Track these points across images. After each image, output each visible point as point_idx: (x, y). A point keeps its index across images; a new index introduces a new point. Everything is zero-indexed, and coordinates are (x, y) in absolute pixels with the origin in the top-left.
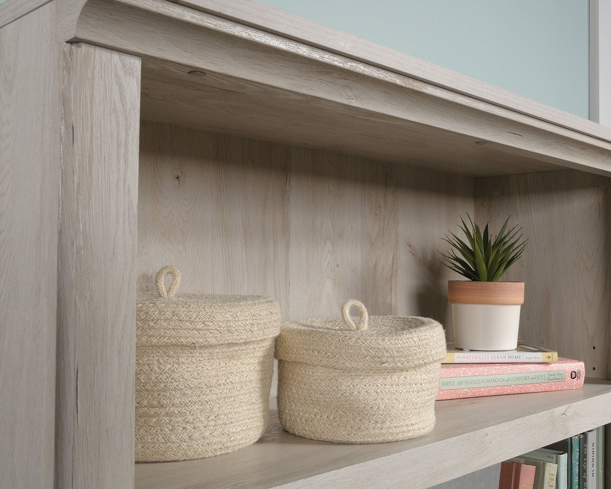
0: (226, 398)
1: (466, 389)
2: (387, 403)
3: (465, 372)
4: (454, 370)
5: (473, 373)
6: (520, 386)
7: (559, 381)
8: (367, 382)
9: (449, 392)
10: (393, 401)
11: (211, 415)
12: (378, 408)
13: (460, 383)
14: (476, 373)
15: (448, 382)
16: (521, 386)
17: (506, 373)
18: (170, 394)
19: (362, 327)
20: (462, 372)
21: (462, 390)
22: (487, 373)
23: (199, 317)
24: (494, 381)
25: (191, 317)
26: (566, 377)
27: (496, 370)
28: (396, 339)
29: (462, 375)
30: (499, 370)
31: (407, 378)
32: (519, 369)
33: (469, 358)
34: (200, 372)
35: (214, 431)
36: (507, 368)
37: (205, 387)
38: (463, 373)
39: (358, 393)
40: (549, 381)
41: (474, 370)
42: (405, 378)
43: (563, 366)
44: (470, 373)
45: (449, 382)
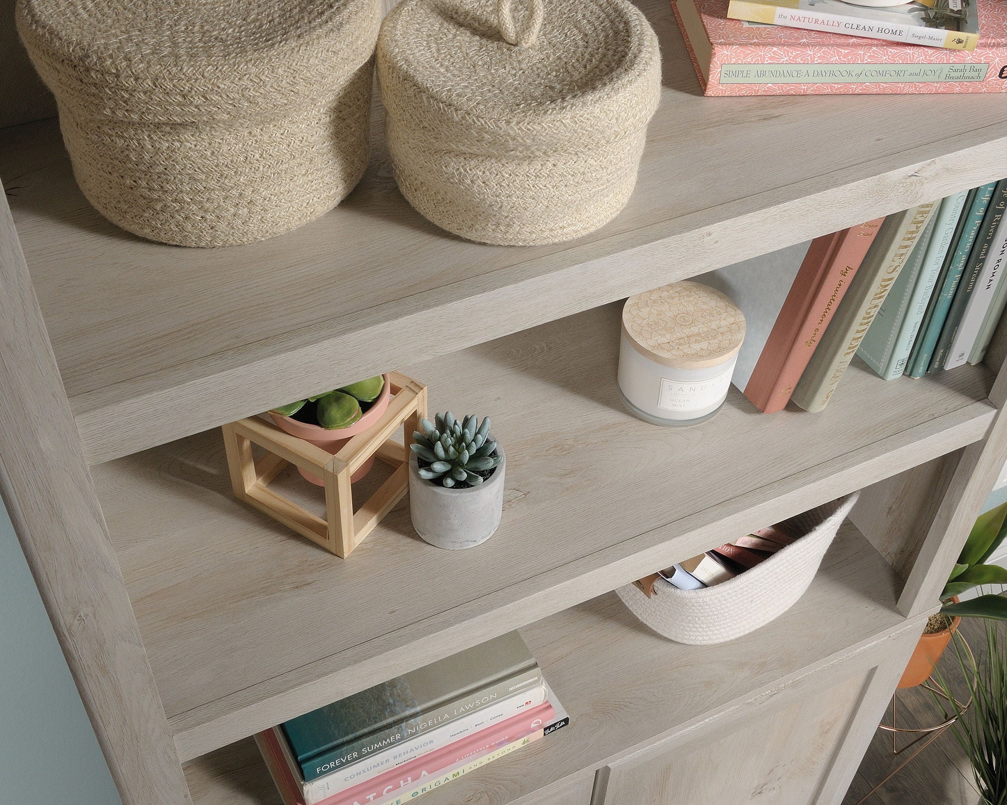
0: (264, 177)
1: (770, 85)
2: (515, 203)
3: (776, 56)
4: (754, 52)
5: (791, 58)
6: (883, 84)
7: (969, 80)
8: (487, 168)
9: (736, 87)
10: (525, 200)
11: (240, 201)
12: (501, 207)
13: (763, 74)
14: (798, 60)
15: (737, 72)
16: (885, 85)
17: (859, 62)
18: (175, 178)
19: (525, 42)
20: (769, 55)
21: (762, 86)
22: (821, 61)
23: (195, 89)
24: (831, 75)
25: (183, 89)
26: (988, 75)
27: (839, 56)
28: (531, 122)
29: (769, 61)
30: (846, 56)
31: (557, 166)
32: (889, 56)
33: (802, 19)
34: (216, 150)
35: (248, 220)
36: (864, 54)
37: (226, 169)
38: (770, 58)
39: (471, 181)
40: (949, 80)
41: (795, 54)
42: (554, 165)
43: (991, 55)
44: (786, 59)
45: (740, 72)
